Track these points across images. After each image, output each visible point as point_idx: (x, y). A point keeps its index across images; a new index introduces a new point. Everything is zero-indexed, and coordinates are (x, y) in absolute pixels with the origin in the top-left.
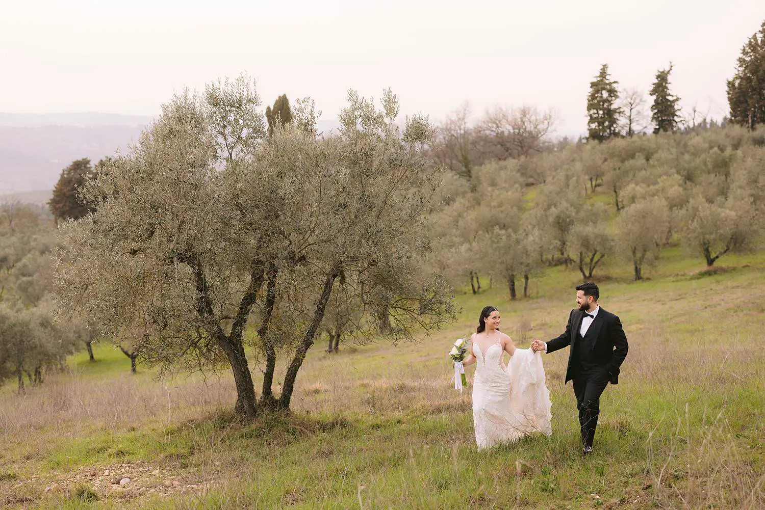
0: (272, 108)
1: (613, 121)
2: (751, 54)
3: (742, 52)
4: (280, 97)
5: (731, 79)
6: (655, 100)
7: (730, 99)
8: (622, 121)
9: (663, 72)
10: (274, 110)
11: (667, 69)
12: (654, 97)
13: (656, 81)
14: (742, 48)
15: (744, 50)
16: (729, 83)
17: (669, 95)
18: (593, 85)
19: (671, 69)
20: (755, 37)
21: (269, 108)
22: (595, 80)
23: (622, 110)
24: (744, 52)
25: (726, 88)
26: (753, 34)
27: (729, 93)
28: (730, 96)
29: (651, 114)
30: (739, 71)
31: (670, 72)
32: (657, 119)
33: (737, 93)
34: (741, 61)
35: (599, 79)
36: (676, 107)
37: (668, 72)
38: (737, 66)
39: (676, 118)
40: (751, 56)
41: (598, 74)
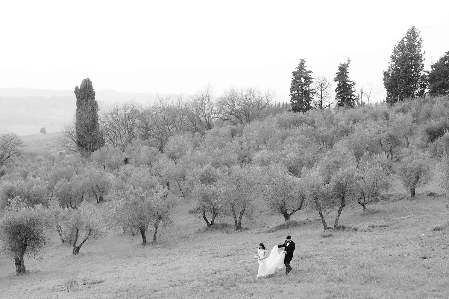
0: (79, 87)
1: (309, 99)
2: (400, 53)
3: (393, 51)
4: (84, 80)
5: (386, 70)
6: (338, 84)
7: (385, 84)
8: (315, 98)
9: (343, 65)
10: (80, 89)
11: (347, 63)
12: (338, 82)
13: (339, 71)
14: (394, 49)
15: (395, 50)
16: (385, 73)
17: (348, 81)
18: (294, 73)
19: (349, 63)
20: (403, 41)
21: (77, 88)
22: (296, 70)
23: (314, 91)
24: (395, 51)
25: (383, 77)
26: (401, 39)
27: (385, 80)
28: (385, 82)
29: (336, 94)
30: (391, 65)
31: (349, 65)
32: (339, 97)
33: (390, 80)
34: (393, 58)
35: (298, 69)
36: (353, 89)
37: (347, 65)
38: (390, 61)
39: (352, 97)
40: (400, 54)
41: (298, 66)
